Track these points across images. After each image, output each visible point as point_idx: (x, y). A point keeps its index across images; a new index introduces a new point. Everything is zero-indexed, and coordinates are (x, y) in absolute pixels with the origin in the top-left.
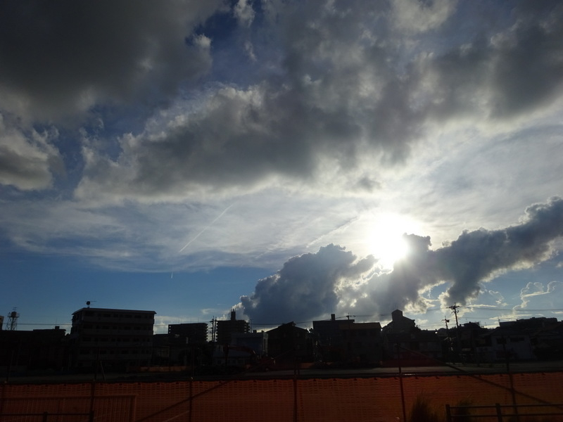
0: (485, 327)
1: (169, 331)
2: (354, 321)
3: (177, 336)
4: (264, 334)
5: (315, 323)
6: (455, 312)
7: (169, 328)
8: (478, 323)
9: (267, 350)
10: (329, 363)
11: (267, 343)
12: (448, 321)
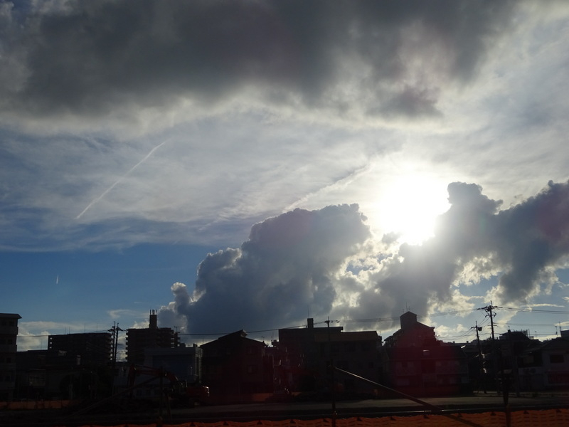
0: (535, 338)
1: (49, 345)
2: (342, 328)
3: (62, 353)
4: (197, 349)
5: (283, 333)
6: (491, 316)
7: (49, 341)
8: (526, 332)
9: (200, 375)
10: (296, 394)
11: (200, 364)
12: (480, 329)
